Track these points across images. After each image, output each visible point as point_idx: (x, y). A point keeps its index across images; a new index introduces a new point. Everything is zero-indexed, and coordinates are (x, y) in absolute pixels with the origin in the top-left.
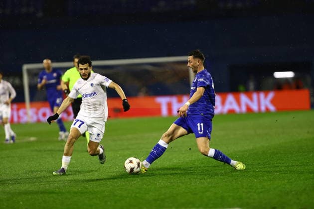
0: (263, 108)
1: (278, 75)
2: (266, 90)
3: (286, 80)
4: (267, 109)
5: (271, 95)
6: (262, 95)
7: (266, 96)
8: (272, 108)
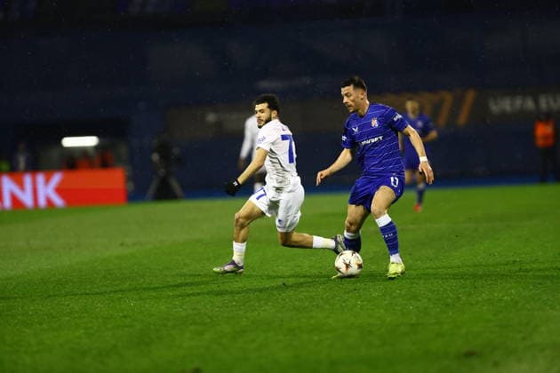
0: (42, 202)
1: (69, 142)
2: (48, 170)
3: (83, 151)
4: (49, 202)
5: (57, 178)
6: (40, 178)
7: (47, 181)
8: (58, 201)
